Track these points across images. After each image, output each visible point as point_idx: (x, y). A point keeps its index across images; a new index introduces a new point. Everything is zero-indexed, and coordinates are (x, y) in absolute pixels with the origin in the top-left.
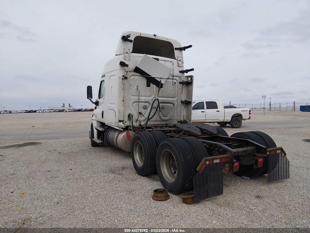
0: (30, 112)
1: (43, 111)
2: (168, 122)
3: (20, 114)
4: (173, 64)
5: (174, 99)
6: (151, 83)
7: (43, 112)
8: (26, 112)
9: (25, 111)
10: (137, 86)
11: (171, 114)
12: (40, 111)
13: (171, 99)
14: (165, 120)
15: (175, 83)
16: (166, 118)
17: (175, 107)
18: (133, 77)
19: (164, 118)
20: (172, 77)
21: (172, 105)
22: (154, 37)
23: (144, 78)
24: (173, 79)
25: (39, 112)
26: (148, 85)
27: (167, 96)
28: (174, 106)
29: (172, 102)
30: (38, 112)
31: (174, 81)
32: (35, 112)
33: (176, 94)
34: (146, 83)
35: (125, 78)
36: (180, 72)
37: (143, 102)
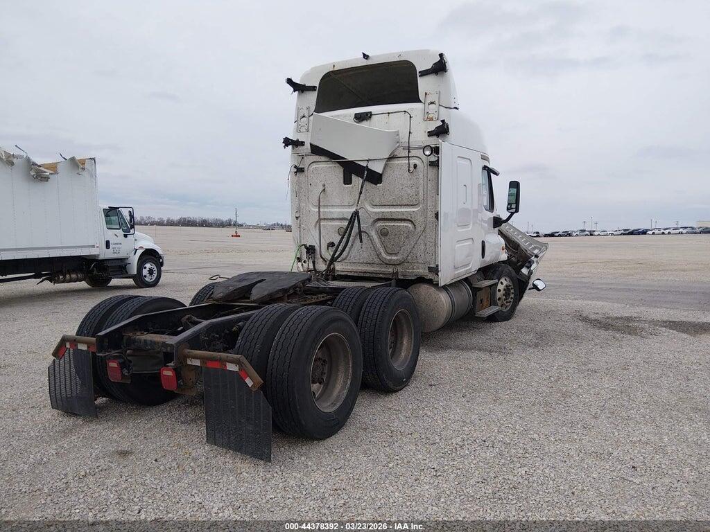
0: (632, 233)
1: (662, 231)
2: (400, 269)
3: (610, 236)
4: (410, 117)
5: (413, 210)
6: (353, 176)
7: (663, 233)
8: (624, 234)
9: (623, 231)
10: (324, 185)
11: (408, 247)
12: (656, 232)
13: (405, 210)
14: (392, 262)
15: (415, 166)
16: (394, 258)
17: (419, 229)
18: (314, 166)
19: (388, 258)
20: (405, 153)
21: (410, 225)
22: (365, 63)
23: (337, 165)
24: (409, 157)
25: (653, 233)
26: (347, 181)
27: (395, 204)
28: (415, 228)
29: (409, 218)
30: (650, 232)
31: (413, 161)
32: (644, 232)
33: (421, 194)
34: (341, 176)
35: (299, 170)
36: (431, 134)
37: (337, 219)
